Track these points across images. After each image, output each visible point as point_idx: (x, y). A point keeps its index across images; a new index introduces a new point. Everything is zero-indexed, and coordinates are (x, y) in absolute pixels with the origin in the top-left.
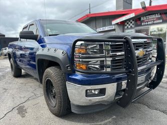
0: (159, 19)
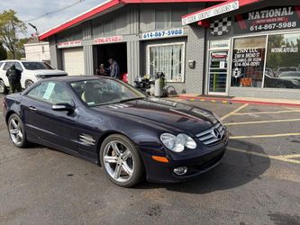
0: (289, 19)
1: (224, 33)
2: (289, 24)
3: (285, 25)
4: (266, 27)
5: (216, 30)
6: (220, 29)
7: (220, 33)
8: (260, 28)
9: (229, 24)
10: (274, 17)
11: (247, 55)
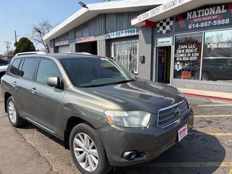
1: (168, 32)
2: (223, 22)
3: (219, 22)
4: (202, 25)
5: (161, 29)
6: (164, 28)
7: (164, 32)
8: (197, 26)
9: (171, 23)
10: (209, 15)
11: (187, 51)
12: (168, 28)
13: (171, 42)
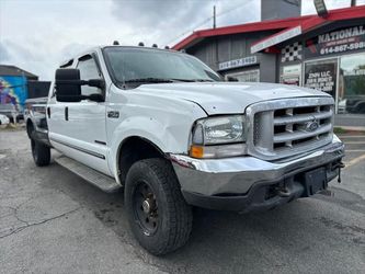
0: (361, 39)
1: (296, 59)
2: (361, 45)
3: (357, 46)
4: (337, 49)
5: (287, 55)
6: (291, 54)
7: (291, 58)
8: (331, 50)
9: (300, 49)
10: (344, 38)
11: (320, 80)
12: (295, 53)
13: (300, 70)
